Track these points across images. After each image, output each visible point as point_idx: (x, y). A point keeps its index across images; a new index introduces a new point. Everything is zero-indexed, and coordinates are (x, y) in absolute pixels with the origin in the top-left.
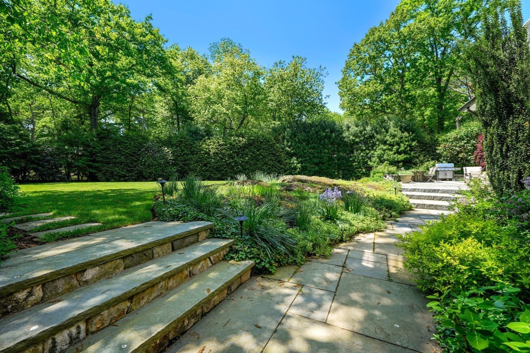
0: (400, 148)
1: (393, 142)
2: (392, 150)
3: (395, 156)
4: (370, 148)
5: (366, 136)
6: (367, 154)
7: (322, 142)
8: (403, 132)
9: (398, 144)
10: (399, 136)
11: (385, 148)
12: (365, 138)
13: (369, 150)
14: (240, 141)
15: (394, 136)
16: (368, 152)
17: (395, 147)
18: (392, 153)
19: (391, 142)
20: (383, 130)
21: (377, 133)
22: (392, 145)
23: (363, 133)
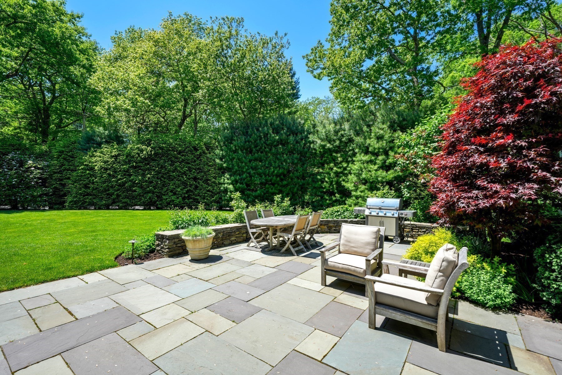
0: (388, 158)
1: (379, 148)
2: (375, 164)
3: (379, 173)
4: (350, 159)
5: (344, 139)
6: (345, 169)
7: (274, 150)
8: (395, 131)
9: (386, 153)
10: (387, 136)
11: (366, 158)
12: (341, 141)
13: (348, 162)
14: (142, 151)
15: (380, 138)
16: (345, 165)
17: (380, 158)
18: (376, 167)
19: (375, 149)
20: (365, 128)
21: (358, 134)
22: (376, 155)
23: (339, 134)
